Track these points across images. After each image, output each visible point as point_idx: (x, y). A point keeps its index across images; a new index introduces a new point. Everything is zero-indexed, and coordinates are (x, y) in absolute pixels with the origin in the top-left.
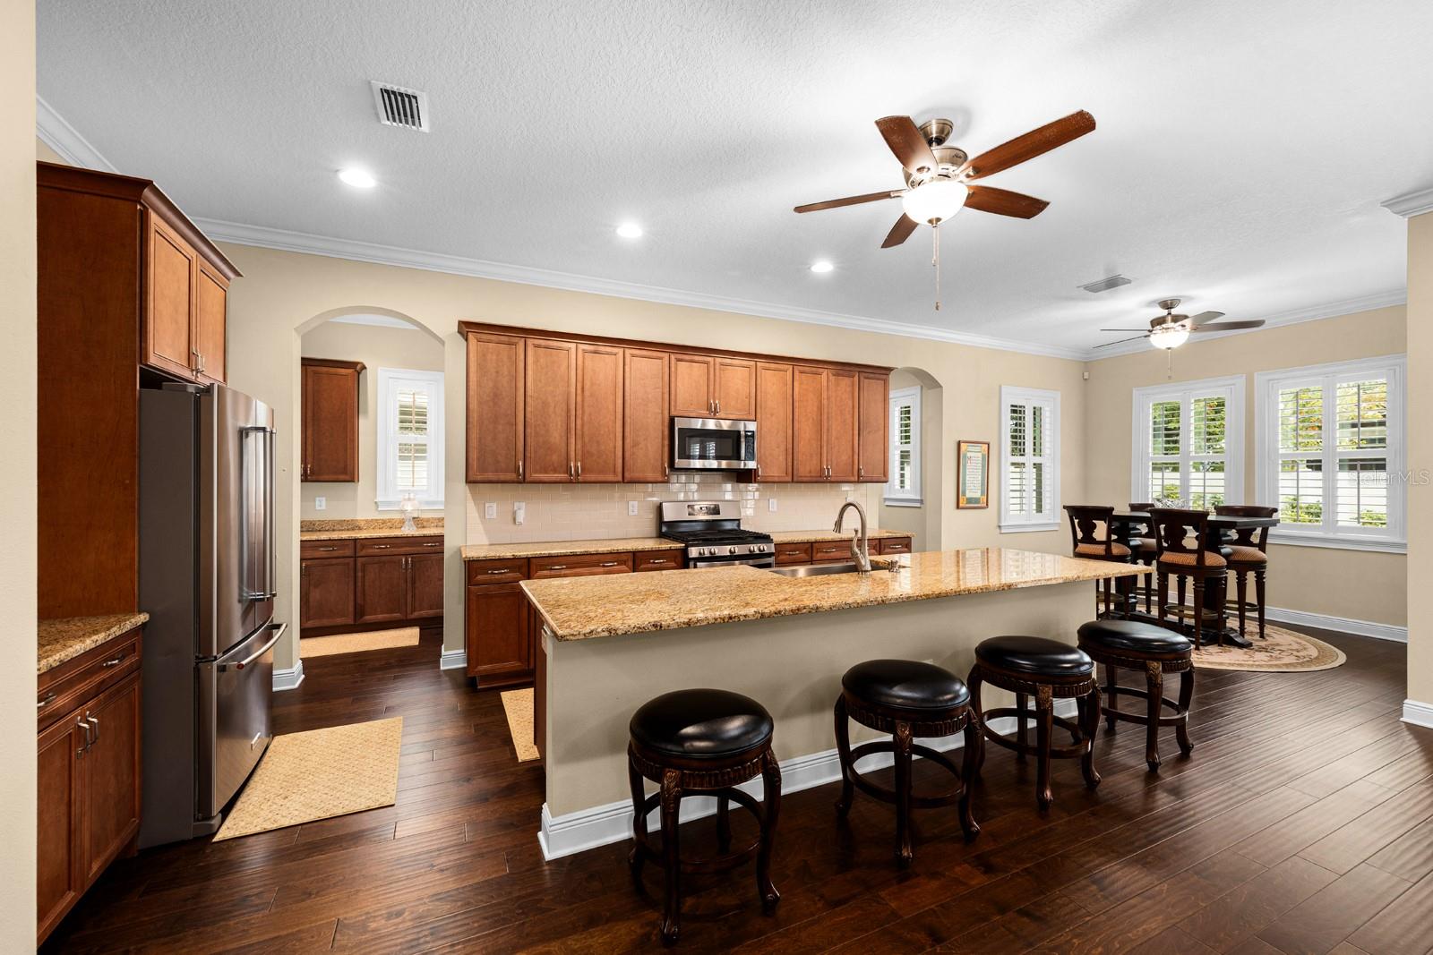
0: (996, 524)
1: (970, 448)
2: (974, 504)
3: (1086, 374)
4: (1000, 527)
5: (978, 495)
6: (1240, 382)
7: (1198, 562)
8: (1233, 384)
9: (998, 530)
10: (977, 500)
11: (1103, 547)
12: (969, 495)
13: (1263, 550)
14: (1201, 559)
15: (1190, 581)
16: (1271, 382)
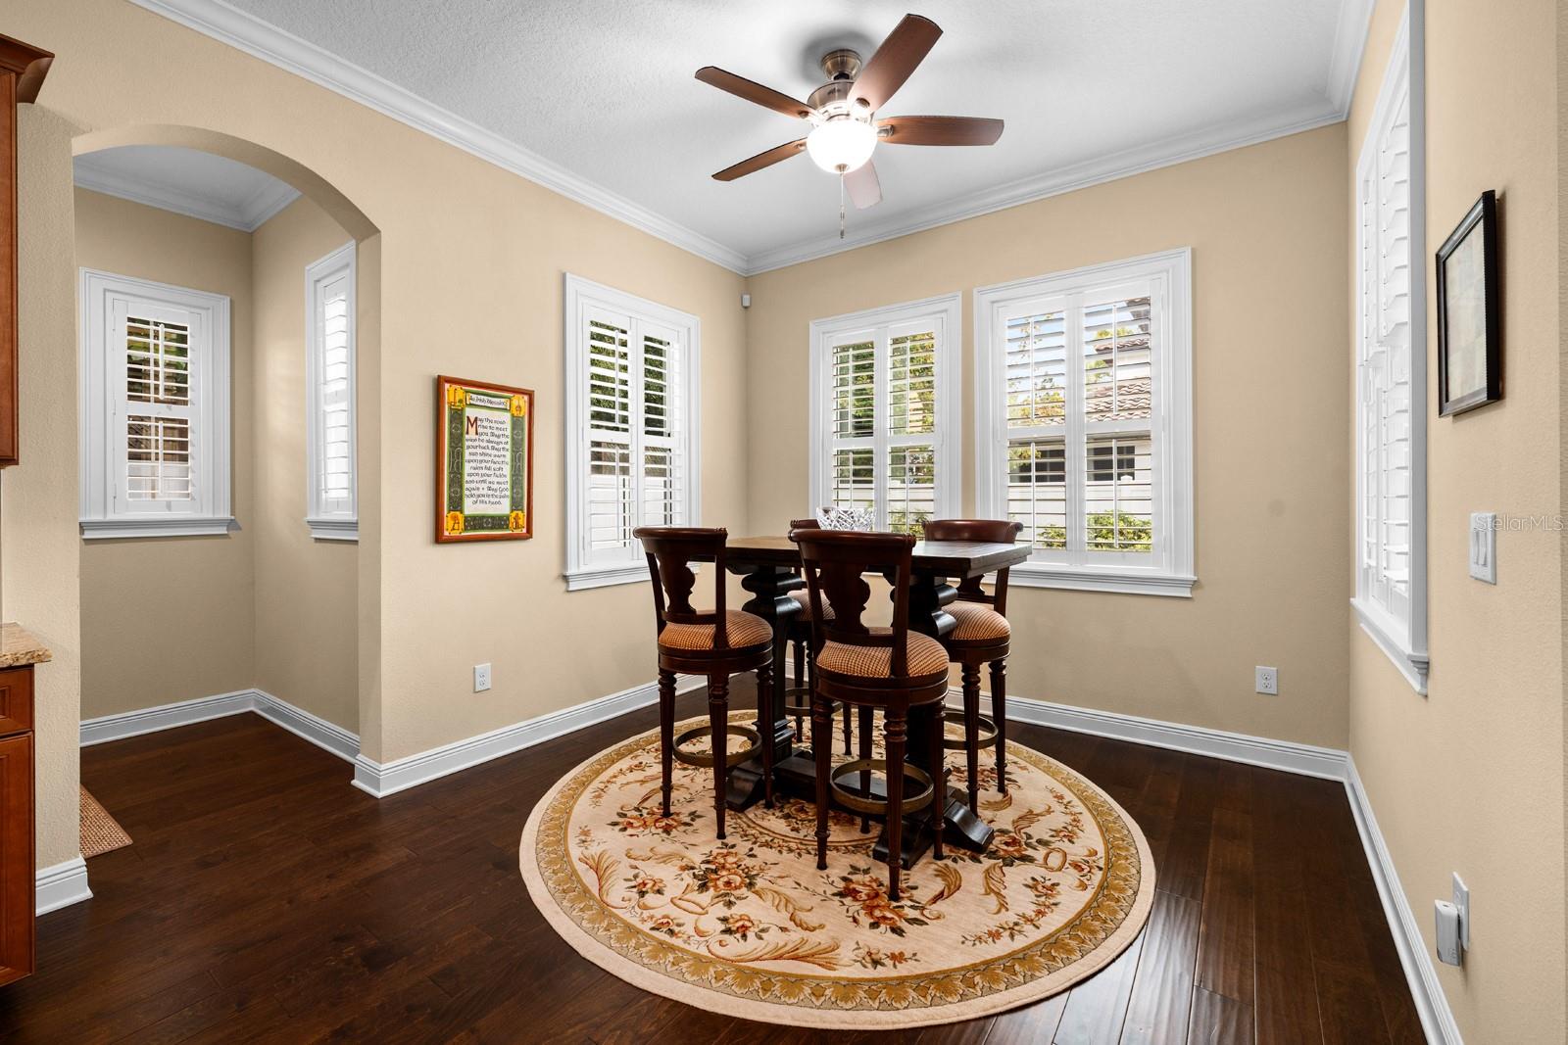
0: (555, 571)
1: (475, 399)
2: (487, 529)
3: (746, 297)
4: (565, 578)
5: (504, 508)
6: (955, 306)
7: (893, 670)
8: (946, 311)
9: (562, 586)
10: (499, 522)
11: (710, 630)
12: (470, 508)
13: (1000, 607)
14: (899, 660)
15: (879, 718)
16: (995, 305)
